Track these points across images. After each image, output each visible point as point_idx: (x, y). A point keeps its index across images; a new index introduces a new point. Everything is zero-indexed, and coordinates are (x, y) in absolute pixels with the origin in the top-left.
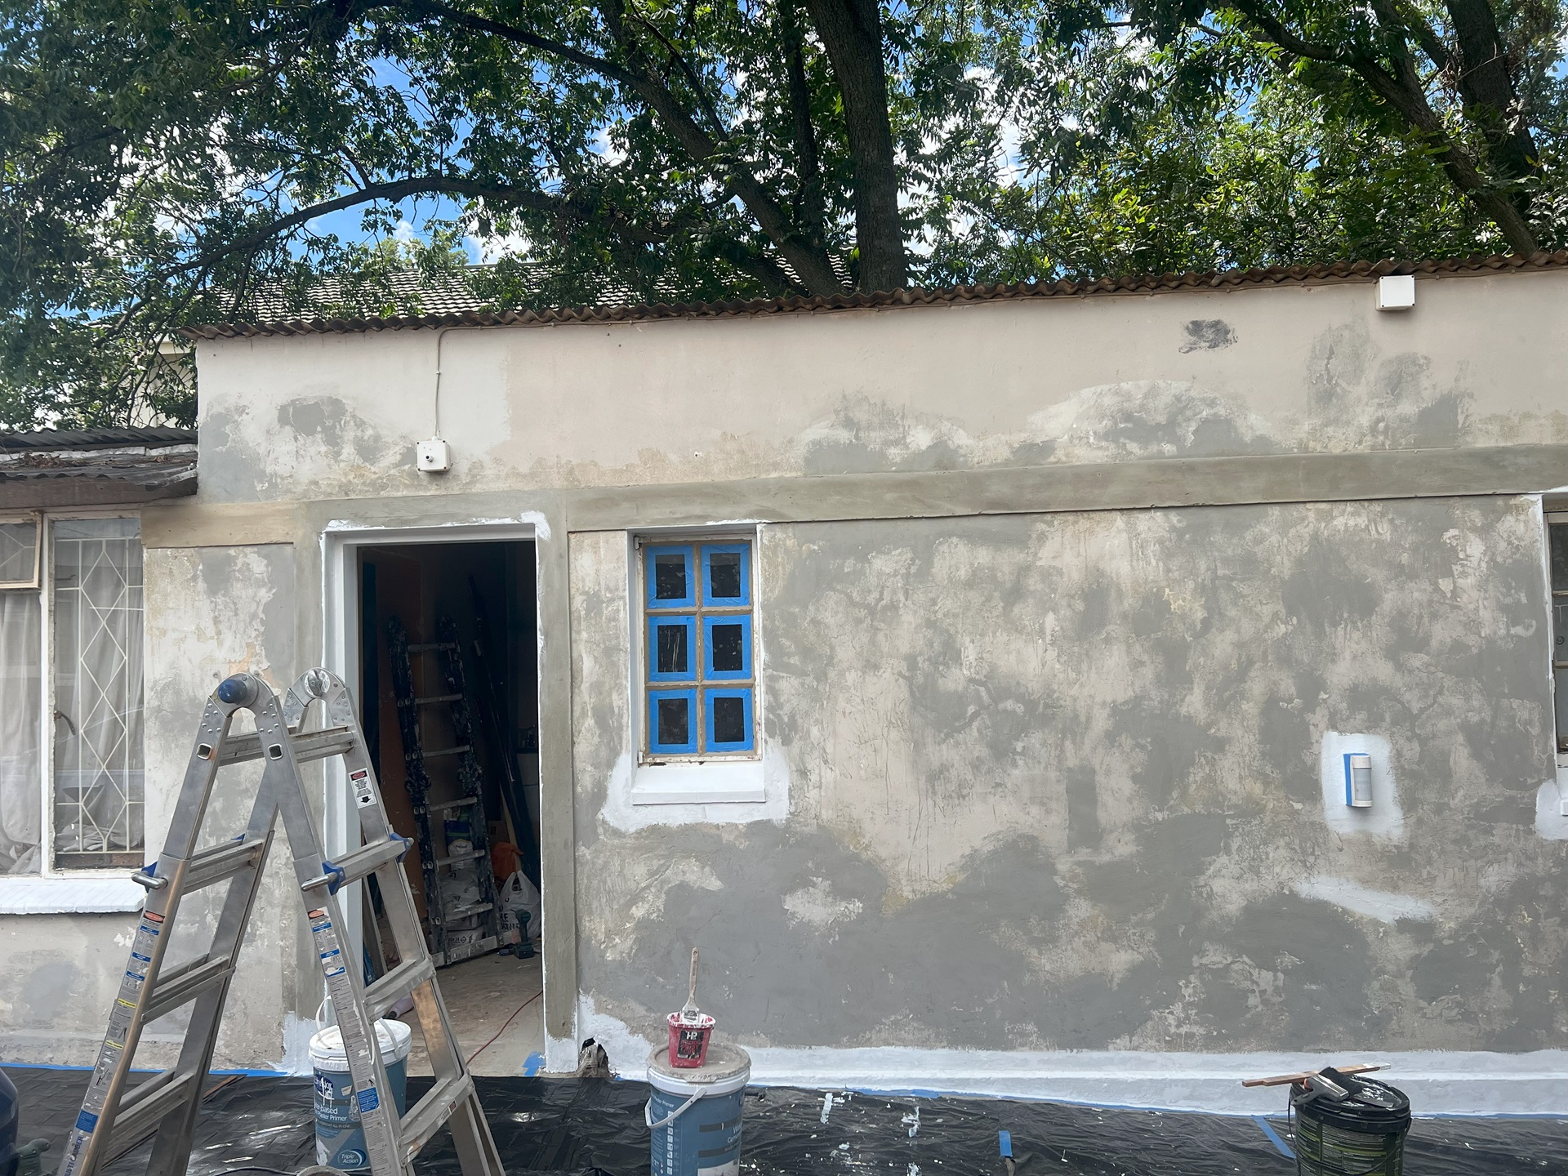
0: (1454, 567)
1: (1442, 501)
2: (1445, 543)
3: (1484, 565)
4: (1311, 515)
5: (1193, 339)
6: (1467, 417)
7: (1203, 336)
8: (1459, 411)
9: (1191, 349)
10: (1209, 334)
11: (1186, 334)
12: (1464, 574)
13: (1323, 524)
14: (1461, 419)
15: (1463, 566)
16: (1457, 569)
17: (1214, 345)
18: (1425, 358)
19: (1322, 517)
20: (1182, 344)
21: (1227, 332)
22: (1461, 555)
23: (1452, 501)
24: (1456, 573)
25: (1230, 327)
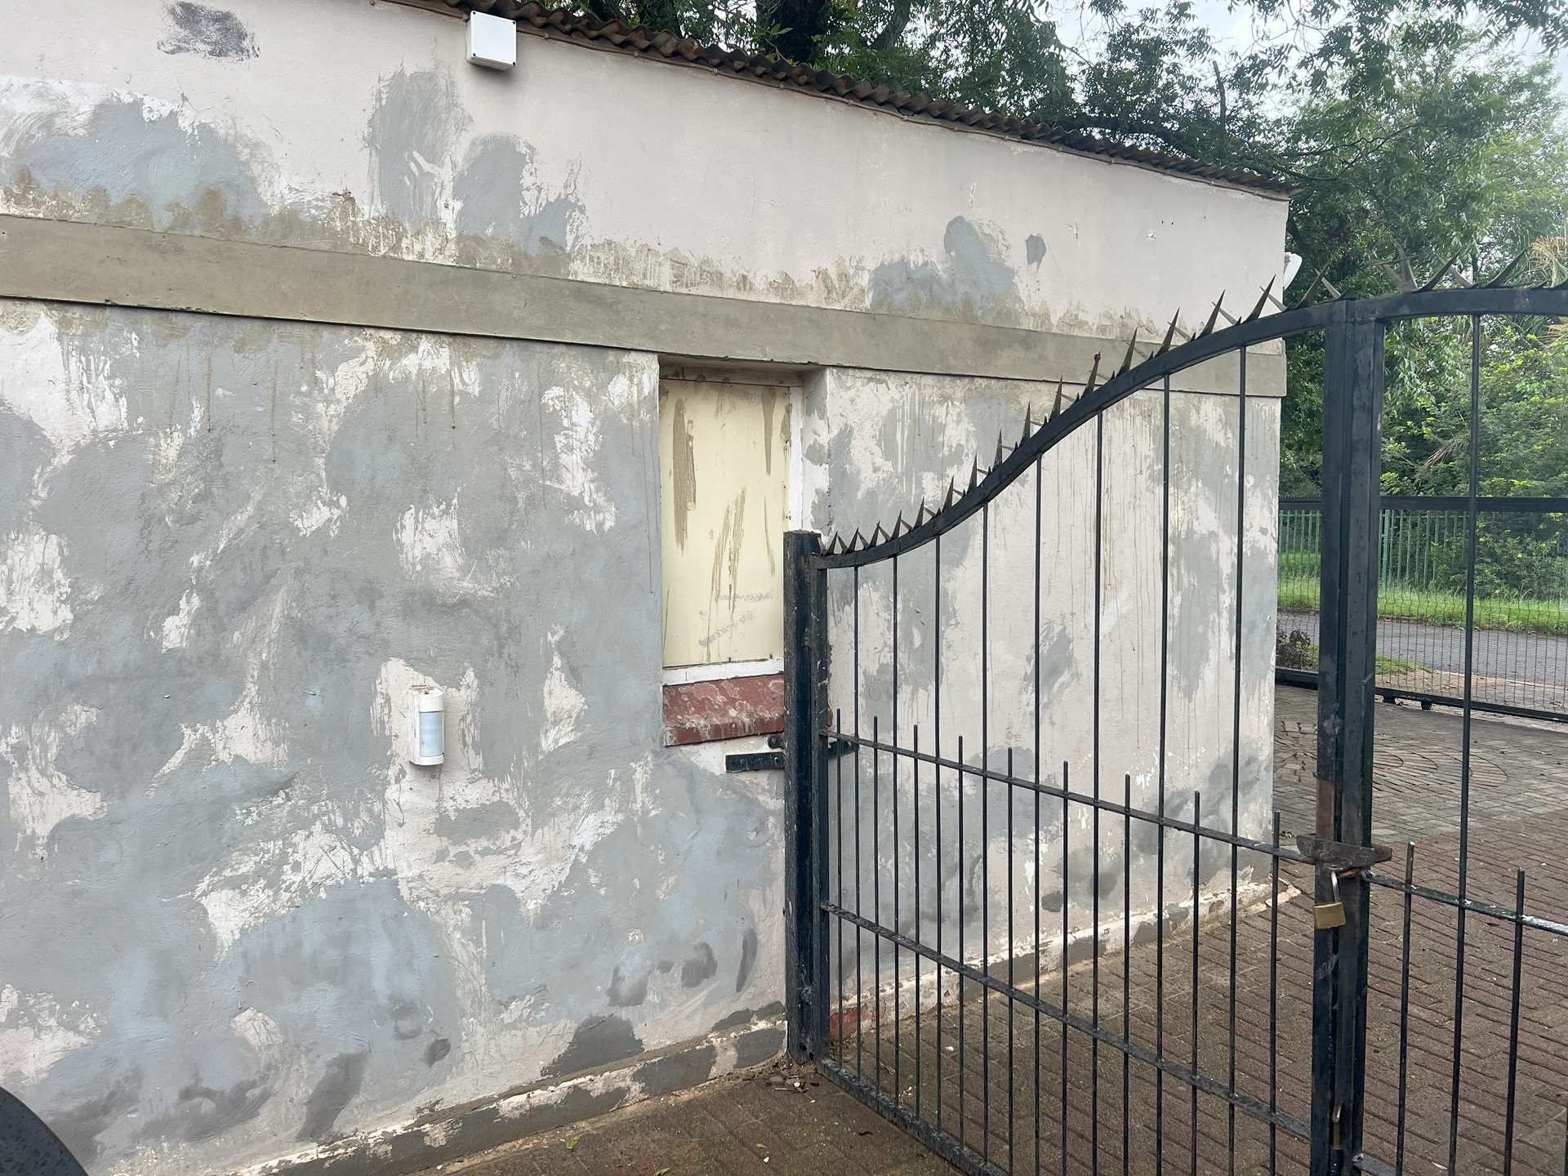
0: (557, 438)
1: (545, 347)
2: (546, 405)
3: (591, 437)
5: (184, 33)
6: (577, 238)
7: (200, 32)
8: (568, 227)
9: (180, 49)
10: (212, 31)
11: (170, 21)
12: (570, 449)
13: (388, 363)
14: (570, 239)
15: (567, 436)
16: (560, 440)
17: (219, 52)
19: (385, 351)
20: (162, 37)
21: (242, 36)
22: (566, 423)
23: (557, 349)
24: (559, 446)
25: (248, 30)
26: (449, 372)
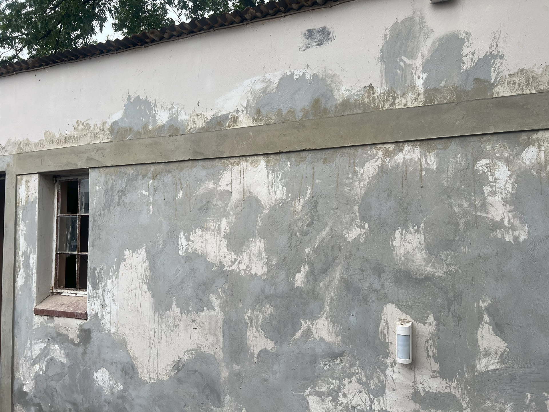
0: (485, 188)
1: (477, 138)
2: (478, 170)
3: (509, 186)
4: (380, 153)
5: (308, 41)
6: (498, 74)
7: (314, 39)
8: (492, 69)
9: (307, 48)
10: (318, 36)
11: (304, 38)
12: (494, 194)
13: (388, 159)
14: (493, 75)
15: (491, 186)
16: (487, 189)
17: (320, 43)
18: (467, 33)
19: (388, 154)
20: (301, 45)
21: (329, 34)
22: (491, 179)
23: (484, 138)
24: (486, 192)
25: (331, 30)
26: (419, 159)
